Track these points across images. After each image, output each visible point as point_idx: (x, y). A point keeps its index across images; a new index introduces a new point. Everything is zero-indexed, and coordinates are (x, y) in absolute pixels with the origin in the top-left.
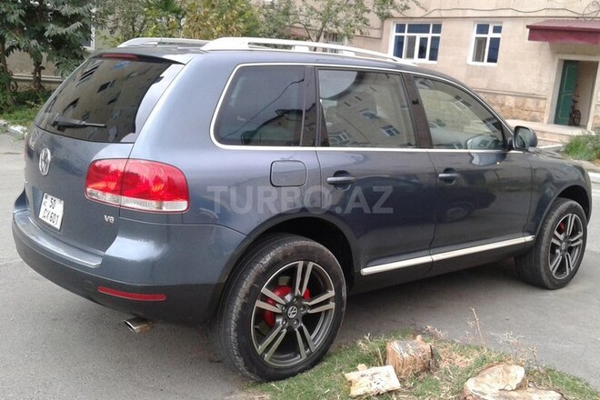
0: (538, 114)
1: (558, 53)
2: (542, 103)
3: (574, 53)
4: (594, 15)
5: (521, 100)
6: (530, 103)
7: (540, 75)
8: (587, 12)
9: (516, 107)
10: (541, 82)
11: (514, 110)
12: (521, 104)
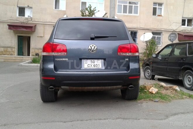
0: (13, 53)
1: (16, 33)
2: (13, 49)
3: (22, 34)
4: (27, 22)
5: (6, 49)
6: (9, 49)
7: (11, 40)
8: (25, 21)
9: (4, 51)
10: (12, 43)
11: (3, 52)
12: (6, 50)
